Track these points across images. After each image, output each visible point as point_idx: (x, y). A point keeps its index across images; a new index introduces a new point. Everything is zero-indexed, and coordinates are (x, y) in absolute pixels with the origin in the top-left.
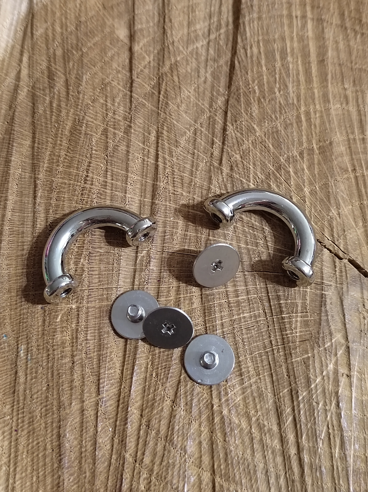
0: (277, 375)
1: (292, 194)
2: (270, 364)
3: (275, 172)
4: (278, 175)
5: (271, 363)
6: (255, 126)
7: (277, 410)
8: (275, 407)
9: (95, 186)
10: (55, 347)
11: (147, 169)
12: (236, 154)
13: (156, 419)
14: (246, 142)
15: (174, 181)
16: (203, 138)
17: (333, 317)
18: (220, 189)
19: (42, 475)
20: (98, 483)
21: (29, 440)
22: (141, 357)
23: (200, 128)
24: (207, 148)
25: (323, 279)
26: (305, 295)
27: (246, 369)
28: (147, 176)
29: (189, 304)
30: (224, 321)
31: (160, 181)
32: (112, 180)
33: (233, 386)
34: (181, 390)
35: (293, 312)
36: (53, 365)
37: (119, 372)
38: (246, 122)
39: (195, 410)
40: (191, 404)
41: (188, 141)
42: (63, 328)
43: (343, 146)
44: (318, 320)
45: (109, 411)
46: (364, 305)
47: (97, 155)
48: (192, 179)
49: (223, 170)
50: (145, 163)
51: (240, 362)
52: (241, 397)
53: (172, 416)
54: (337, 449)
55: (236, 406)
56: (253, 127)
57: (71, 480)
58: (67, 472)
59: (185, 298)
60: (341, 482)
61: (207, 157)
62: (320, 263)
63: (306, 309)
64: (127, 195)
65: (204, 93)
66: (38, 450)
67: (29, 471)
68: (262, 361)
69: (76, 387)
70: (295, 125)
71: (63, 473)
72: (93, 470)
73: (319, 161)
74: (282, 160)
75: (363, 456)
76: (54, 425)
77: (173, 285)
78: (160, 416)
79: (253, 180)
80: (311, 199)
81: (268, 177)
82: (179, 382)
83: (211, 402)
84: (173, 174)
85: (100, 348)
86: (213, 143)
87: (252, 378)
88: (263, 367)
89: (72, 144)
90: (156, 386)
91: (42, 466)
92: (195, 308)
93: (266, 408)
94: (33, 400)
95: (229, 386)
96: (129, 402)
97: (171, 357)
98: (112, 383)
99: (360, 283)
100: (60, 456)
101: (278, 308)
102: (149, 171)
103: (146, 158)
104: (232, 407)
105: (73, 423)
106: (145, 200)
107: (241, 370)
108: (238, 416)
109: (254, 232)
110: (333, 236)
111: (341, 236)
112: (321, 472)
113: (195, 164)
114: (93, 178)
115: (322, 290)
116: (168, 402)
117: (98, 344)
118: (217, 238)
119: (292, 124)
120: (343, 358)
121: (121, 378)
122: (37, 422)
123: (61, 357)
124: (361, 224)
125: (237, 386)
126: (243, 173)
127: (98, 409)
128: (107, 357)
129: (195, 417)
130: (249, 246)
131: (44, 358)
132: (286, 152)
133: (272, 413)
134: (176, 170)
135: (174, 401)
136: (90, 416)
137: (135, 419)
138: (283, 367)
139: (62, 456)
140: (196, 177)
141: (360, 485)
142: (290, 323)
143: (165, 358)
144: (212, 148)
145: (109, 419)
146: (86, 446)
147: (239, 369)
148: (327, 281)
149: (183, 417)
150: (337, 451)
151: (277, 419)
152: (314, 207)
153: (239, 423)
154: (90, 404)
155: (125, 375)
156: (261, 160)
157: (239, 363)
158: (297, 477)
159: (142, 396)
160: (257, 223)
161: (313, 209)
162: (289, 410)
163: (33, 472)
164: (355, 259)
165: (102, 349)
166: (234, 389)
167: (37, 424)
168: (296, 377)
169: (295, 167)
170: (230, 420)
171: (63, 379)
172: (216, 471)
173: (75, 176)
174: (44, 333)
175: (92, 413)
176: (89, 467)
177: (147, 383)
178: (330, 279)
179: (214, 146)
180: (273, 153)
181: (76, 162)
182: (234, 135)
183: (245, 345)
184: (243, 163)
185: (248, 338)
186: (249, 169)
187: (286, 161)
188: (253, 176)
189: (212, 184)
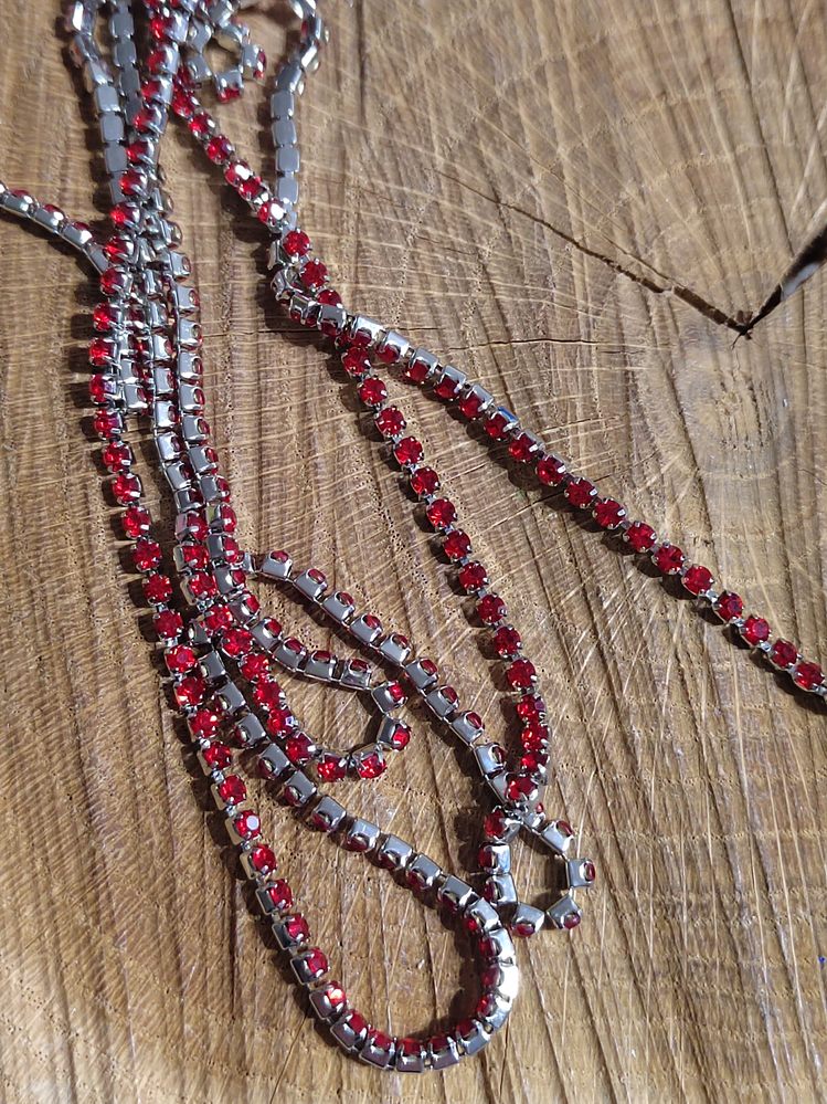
0: (548, 564)
1: (532, 163)
2: (530, 543)
3: (487, 121)
4: (494, 127)
5: (531, 539)
6: (428, 28)
7: (559, 638)
8: (554, 633)
10: (43, 574)
12: (393, 92)
14: (412, 65)
17: (656, 419)
18: (369, 176)
19: (55, 854)
20: (181, 854)
21: (13, 783)
24: (326, 93)
25: (623, 341)
26: (589, 381)
29: (332, 439)
35: (566, 422)
36: (45, 613)
38: (406, 23)
42: (55, 529)
43: (631, 46)
44: (623, 431)
46: (722, 384)
49: (369, 133)
54: (704, 702)
56: (424, 31)
57: (120, 856)
58: (109, 840)
59: (322, 428)
60: (722, 772)
61: (329, 111)
62: (612, 306)
63: (593, 409)
66: (38, 802)
67: (24, 850)
69: (102, 653)
70: (518, 14)
71: (100, 842)
72: (166, 828)
73: (582, 85)
74: (499, 94)
75: (762, 711)
76: (67, 742)
77: (291, 404)
79: (443, 148)
80: (573, 170)
81: (472, 132)
86: (339, 78)
88: (515, 550)
89: (20, 125)
91: (52, 835)
92: (348, 447)
93: (534, 640)
94: (11, 695)
95: (446, 602)
99: (707, 338)
100: (88, 806)
101: (531, 417)
104: (458, 646)
105: (109, 731)
106: (202, 224)
108: (474, 663)
109: (457, 259)
110: (634, 243)
111: (652, 242)
112: (674, 756)
115: (625, 363)
118: (377, 284)
119: (510, 13)
120: (691, 506)
122: (27, 742)
123: (60, 593)
124: (693, 210)
126: (414, 133)
130: (450, 294)
131: (23, 601)
132: (505, 75)
133: (549, 647)
138: (559, 544)
139: (92, 808)
141: (764, 773)
142: (563, 445)
144: (339, 89)
146: (144, 778)
148: (633, 342)
150: (703, 708)
151: (561, 658)
152: (585, 187)
153: (479, 679)
156: (451, 101)
158: (621, 775)
160: (461, 240)
161: (582, 192)
162: (584, 635)
163: (33, 850)
164: (689, 288)
166: (457, 607)
167: (28, 747)
168: (591, 561)
169: (529, 105)
170: (457, 675)
171: (72, 640)
172: (441, 789)
174: (14, 547)
176: (156, 822)
178: (640, 337)
179: (343, 86)
180: (477, 81)
181: (36, 164)
182: (383, 53)
183: (469, 510)
184: (411, 111)
185: (475, 494)
186: (426, 122)
187: (507, 93)
188: (439, 137)
189: (349, 167)
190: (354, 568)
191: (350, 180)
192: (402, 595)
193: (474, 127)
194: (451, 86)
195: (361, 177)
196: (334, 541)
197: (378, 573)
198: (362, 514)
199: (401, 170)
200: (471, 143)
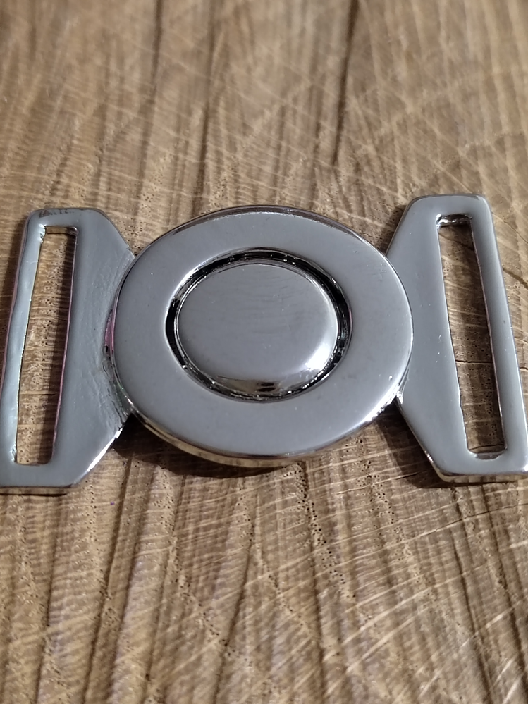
0: (475, 582)
2: (457, 558)
3: (449, 174)
4: (454, 179)
5: (460, 555)
6: (404, 98)
7: (481, 665)
8: (476, 659)
9: (74, 200)
11: (183, 173)
12: (365, 142)
13: (182, 684)
14: (385, 124)
15: (237, 193)
16: (299, 121)
18: (335, 207)
22: (152, 541)
23: (291, 105)
24: (305, 138)
27: (401, 570)
28: (181, 186)
30: (346, 462)
31: (208, 193)
32: (109, 190)
33: (373, 608)
34: (245, 616)
37: (98, 575)
38: (383, 92)
39: (280, 664)
40: (270, 649)
41: (268, 127)
45: (71, 667)
47: (81, 147)
48: (274, 191)
49: (339, 172)
50: (179, 163)
51: (386, 553)
52: (391, 635)
53: (222, 675)
55: (380, 656)
56: (400, 99)
61: (306, 153)
64: (140, 218)
65: (300, 52)
68: (439, 552)
70: (483, 97)
74: (461, 154)
78: (193, 678)
79: (404, 189)
80: (525, 223)
81: (434, 181)
82: (242, 596)
83: (318, 644)
84: (236, 181)
85: (58, 520)
86: (318, 128)
87: (416, 590)
88: (442, 564)
89: (33, 130)
90: (183, 607)
93: (454, 663)
95: (361, 607)
96: (119, 642)
97: (224, 541)
98: (81, 600)
102: (186, 176)
103: (181, 156)
104: (370, 656)
107: (389, 570)
108: (385, 678)
113: (281, 165)
114: (69, 186)
116: (213, 644)
117: (54, 512)
119: (475, 94)
121: (104, 591)
125: (381, 608)
126: (381, 176)
127: (42, 658)
128: (73, 539)
129: (280, 680)
133: (470, 671)
134: (242, 175)
135: (228, 641)
136: (23, 675)
137: (131, 686)
138: (490, 564)
140: (283, 188)
143: (209, 541)
144: (317, 136)
145: (69, 685)
147: (384, 568)
149: (248, 680)
151: (482, 688)
153: (389, 697)
154: (23, 649)
155: (113, 582)
156: (417, 154)
157: (384, 556)
159: (151, 630)
162: (509, 664)
165: (62, 521)
166: (373, 614)
168: (523, 584)
169: (488, 166)
173: (35, 182)
175: (29, 669)
177: (164, 601)
179: (321, 134)
180: (443, 142)
181: (39, 160)
182: (360, 113)
183: (397, 515)
184: (380, 158)
185: (404, 500)
186: (392, 168)
187: (468, 154)
188: (403, 181)
189: (317, 198)
190: (270, 557)
191: (317, 208)
192: (316, 592)
193: (436, 177)
194: (417, 143)
195: (327, 206)
196: (253, 527)
197: (294, 566)
198: (285, 504)
199: (365, 203)
200: (432, 189)
